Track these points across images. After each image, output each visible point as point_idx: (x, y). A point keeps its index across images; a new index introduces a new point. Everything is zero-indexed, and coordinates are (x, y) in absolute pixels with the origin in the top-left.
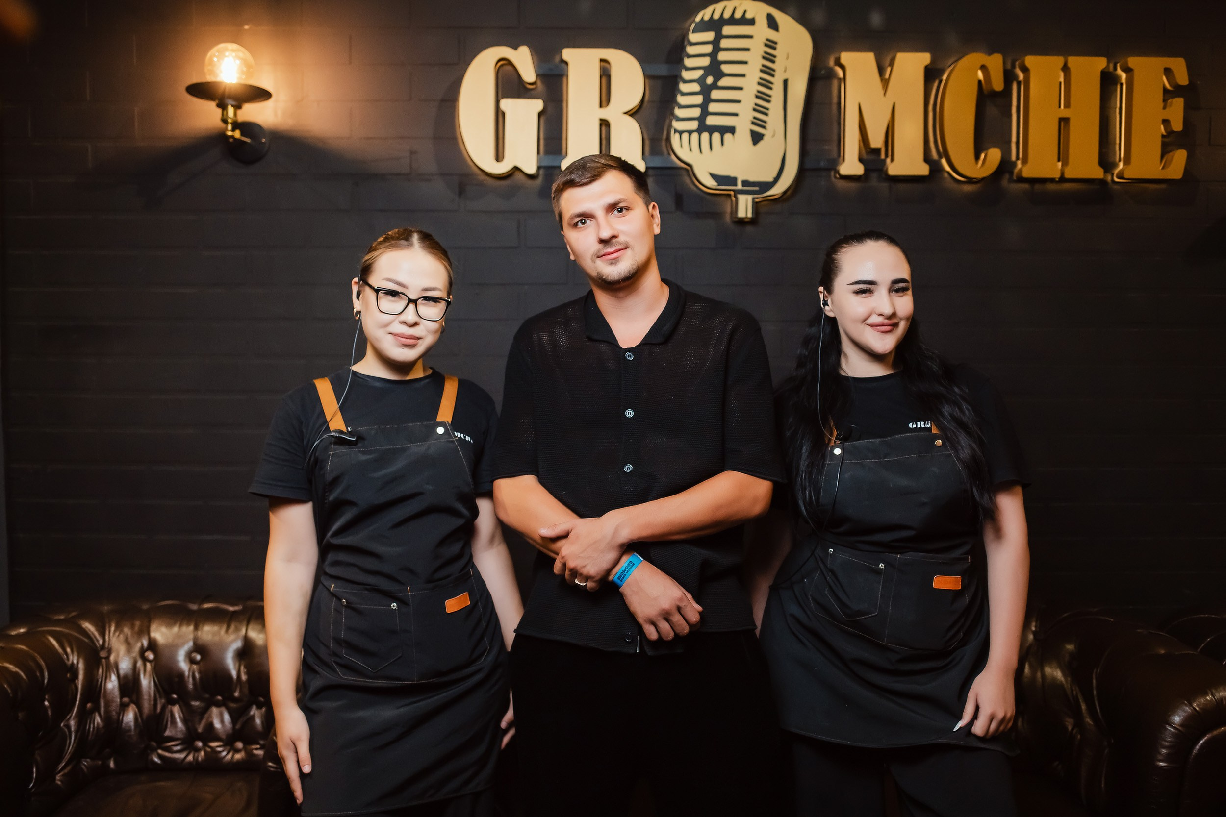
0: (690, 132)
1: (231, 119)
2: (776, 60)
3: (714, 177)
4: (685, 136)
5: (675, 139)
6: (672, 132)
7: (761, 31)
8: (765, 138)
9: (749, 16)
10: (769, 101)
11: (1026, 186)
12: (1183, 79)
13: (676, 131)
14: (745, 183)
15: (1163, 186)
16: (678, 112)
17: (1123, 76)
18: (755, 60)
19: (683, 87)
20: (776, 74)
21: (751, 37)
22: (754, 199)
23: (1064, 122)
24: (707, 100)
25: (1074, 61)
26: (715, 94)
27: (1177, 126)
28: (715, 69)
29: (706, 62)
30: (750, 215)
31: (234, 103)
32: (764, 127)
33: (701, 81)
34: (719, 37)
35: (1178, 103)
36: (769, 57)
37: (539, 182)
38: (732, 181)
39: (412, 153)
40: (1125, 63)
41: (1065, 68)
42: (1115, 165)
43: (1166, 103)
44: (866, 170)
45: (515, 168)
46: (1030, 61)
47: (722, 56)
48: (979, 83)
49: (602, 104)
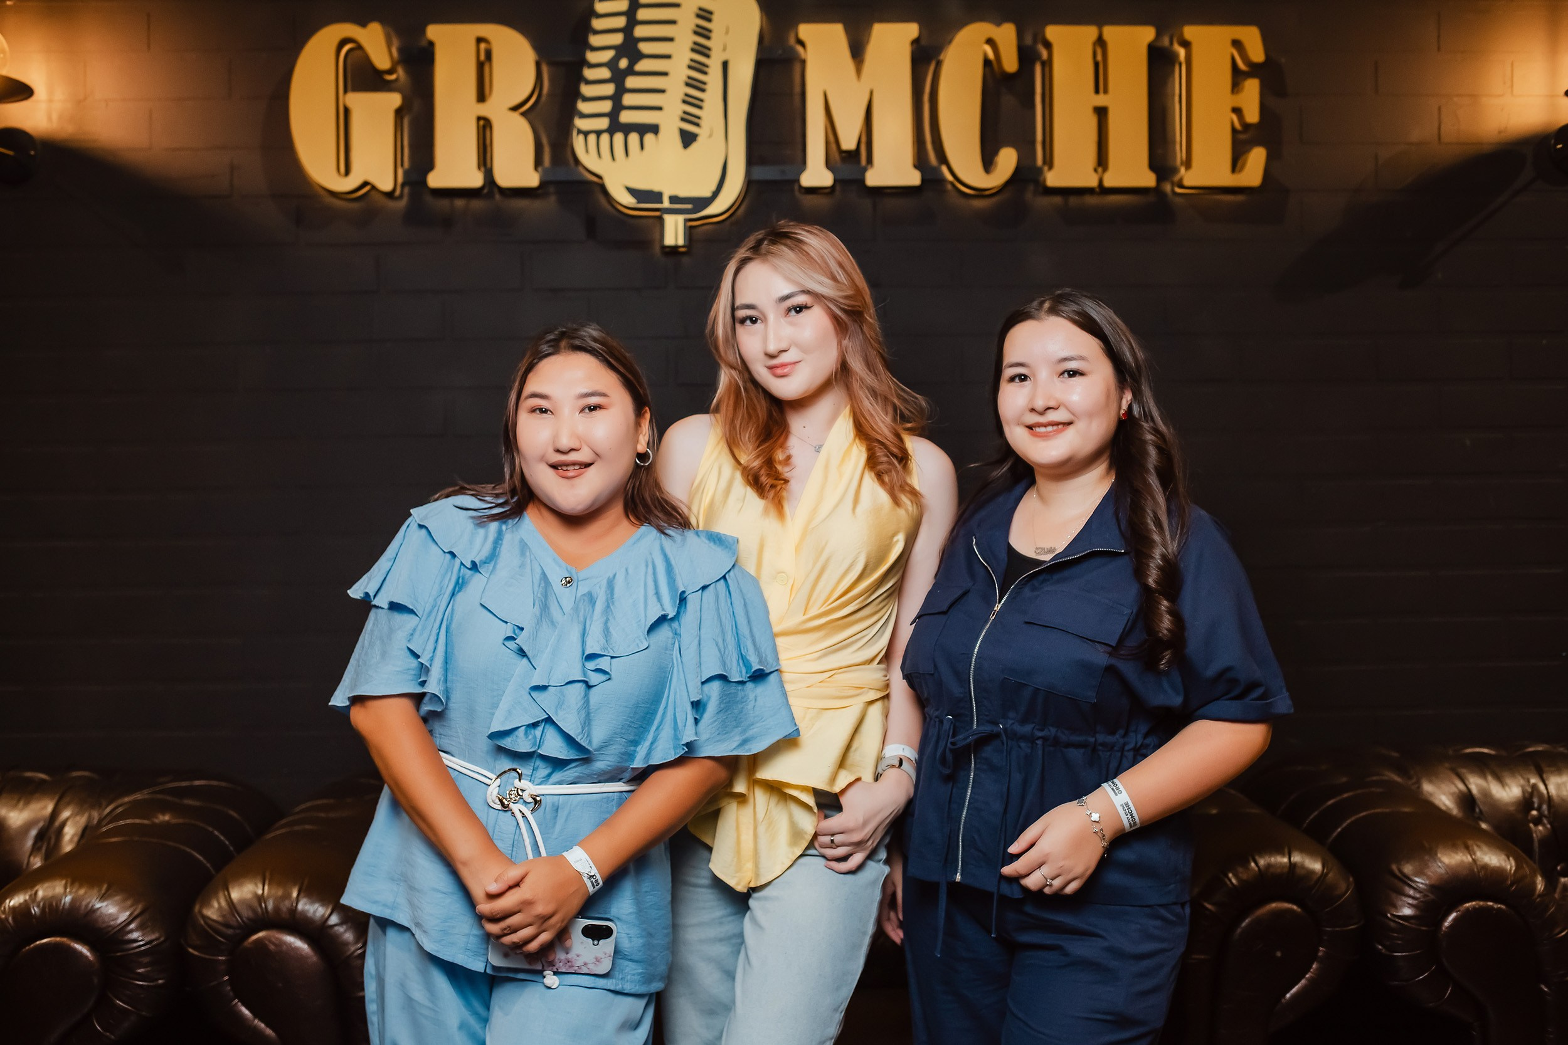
0: (598, 133)
2: (712, 35)
3: (632, 191)
4: (592, 138)
5: (578, 143)
6: (575, 133)
8: (699, 139)
10: (703, 90)
11: (1057, 200)
12: (1257, 54)
13: (579, 132)
14: (674, 199)
15: (1240, 198)
16: (582, 107)
17: (1182, 52)
18: (684, 36)
19: (589, 73)
20: (713, 53)
22: (687, 220)
23: (1101, 113)
24: (621, 90)
25: (1111, 33)
26: (631, 82)
27: (1252, 115)
28: (630, 49)
29: (617, 39)
30: (681, 242)
32: (697, 125)
33: (612, 65)
34: (635, 5)
35: (1252, 87)
36: (703, 32)
37: (403, 203)
38: (657, 197)
39: (233, 168)
40: (1182, 34)
41: (1100, 42)
42: (1175, 170)
43: (1236, 86)
44: (835, 181)
45: (365, 184)
46: (1052, 32)
47: (640, 31)
48: (987, 62)
49: (482, 97)
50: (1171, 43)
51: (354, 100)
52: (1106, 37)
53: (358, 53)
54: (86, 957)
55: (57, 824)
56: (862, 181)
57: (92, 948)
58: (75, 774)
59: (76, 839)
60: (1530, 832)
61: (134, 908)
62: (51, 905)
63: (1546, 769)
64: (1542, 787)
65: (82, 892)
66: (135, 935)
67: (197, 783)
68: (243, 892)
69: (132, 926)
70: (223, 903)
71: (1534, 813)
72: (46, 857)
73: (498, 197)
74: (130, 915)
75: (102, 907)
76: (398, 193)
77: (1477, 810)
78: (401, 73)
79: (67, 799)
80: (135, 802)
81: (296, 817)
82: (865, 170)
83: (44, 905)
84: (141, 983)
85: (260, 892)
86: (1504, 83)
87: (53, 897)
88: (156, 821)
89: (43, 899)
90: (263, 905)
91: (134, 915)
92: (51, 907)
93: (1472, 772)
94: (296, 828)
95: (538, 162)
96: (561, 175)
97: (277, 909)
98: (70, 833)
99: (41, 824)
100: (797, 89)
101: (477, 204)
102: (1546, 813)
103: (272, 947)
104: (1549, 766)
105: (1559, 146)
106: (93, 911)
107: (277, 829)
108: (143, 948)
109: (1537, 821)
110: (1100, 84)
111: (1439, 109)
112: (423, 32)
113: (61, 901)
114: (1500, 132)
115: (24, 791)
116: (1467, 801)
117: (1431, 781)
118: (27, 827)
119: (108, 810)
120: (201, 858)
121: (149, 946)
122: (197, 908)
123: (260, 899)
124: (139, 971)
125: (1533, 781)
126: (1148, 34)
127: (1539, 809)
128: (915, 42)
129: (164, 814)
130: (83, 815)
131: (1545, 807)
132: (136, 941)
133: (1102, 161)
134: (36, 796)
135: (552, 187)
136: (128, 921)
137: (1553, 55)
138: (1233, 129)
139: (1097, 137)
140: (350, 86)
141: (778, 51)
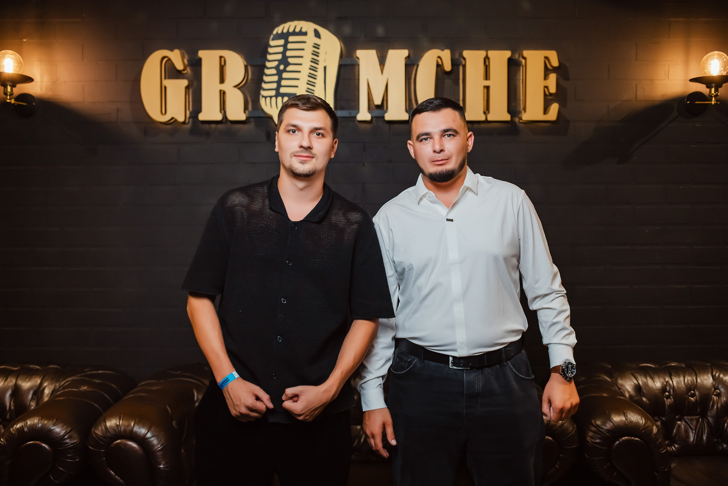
0: (271, 97)
1: (9, 92)
2: (320, 55)
4: (268, 99)
5: (262, 101)
6: (261, 97)
7: (311, 39)
9: (304, 30)
10: (316, 79)
12: (555, 63)
13: (263, 96)
15: (547, 125)
16: (264, 86)
17: (523, 61)
18: (308, 56)
19: (267, 71)
20: (319, 63)
21: (305, 42)
23: (487, 88)
24: (281, 79)
25: (492, 54)
26: (285, 75)
27: (553, 89)
28: (284, 61)
29: (279, 57)
31: (10, 84)
32: (313, 93)
33: (277, 68)
34: (287, 42)
35: (553, 77)
36: (316, 54)
37: (189, 126)
39: (118, 110)
40: (522, 55)
41: (487, 59)
42: (520, 112)
43: (546, 77)
44: (372, 117)
45: (173, 118)
46: (466, 53)
47: (289, 53)
48: (438, 66)
49: (222, 80)
50: (519, 57)
51: (167, 83)
52: (489, 55)
53: (169, 62)
54: (47, 449)
55: (41, 389)
56: (383, 117)
57: (50, 445)
58: (51, 366)
59: (49, 395)
60: (664, 401)
61: (67, 429)
62: (33, 428)
63: (673, 374)
64: (671, 382)
65: (46, 422)
66: (67, 441)
67: (100, 372)
68: (111, 423)
69: (66, 437)
70: (103, 428)
71: (667, 393)
72: (37, 404)
73: (229, 123)
74: (65, 432)
75: (53, 429)
76: (187, 121)
77: (642, 392)
78: (188, 70)
79: (46, 378)
80: (73, 380)
81: (140, 388)
82: (386, 112)
83: (30, 428)
84: (69, 460)
85: (118, 424)
86: (665, 74)
87: (34, 424)
88: (81, 389)
89: (30, 425)
90: (119, 429)
91: (67, 433)
92: (33, 429)
93: (641, 375)
94: (138, 394)
95: (246, 108)
96: (257, 114)
97: (125, 430)
98: (47, 391)
99: (35, 388)
100: (357, 77)
101: (220, 126)
102: (672, 394)
103: (123, 447)
104: (675, 373)
105: (688, 102)
106: (50, 431)
107: (131, 394)
108: (70, 446)
109: (668, 397)
110: (487, 77)
111: (636, 85)
113: (37, 426)
114: (663, 96)
115: (29, 374)
116: (638, 388)
117: (622, 379)
118: (29, 389)
119: (63, 383)
120: (97, 406)
121: (72, 445)
122: (93, 429)
123: (118, 426)
124: (68, 455)
125: (667, 380)
126: (508, 54)
127: (669, 392)
128: (408, 58)
129: (84, 386)
130: (52, 386)
131: (671, 391)
132: (67, 443)
133: (487, 110)
134: (34, 376)
135: (252, 120)
136: (65, 434)
137: (687, 62)
138: (545, 94)
139: (486, 98)
140: (167, 77)
141: (348, 61)
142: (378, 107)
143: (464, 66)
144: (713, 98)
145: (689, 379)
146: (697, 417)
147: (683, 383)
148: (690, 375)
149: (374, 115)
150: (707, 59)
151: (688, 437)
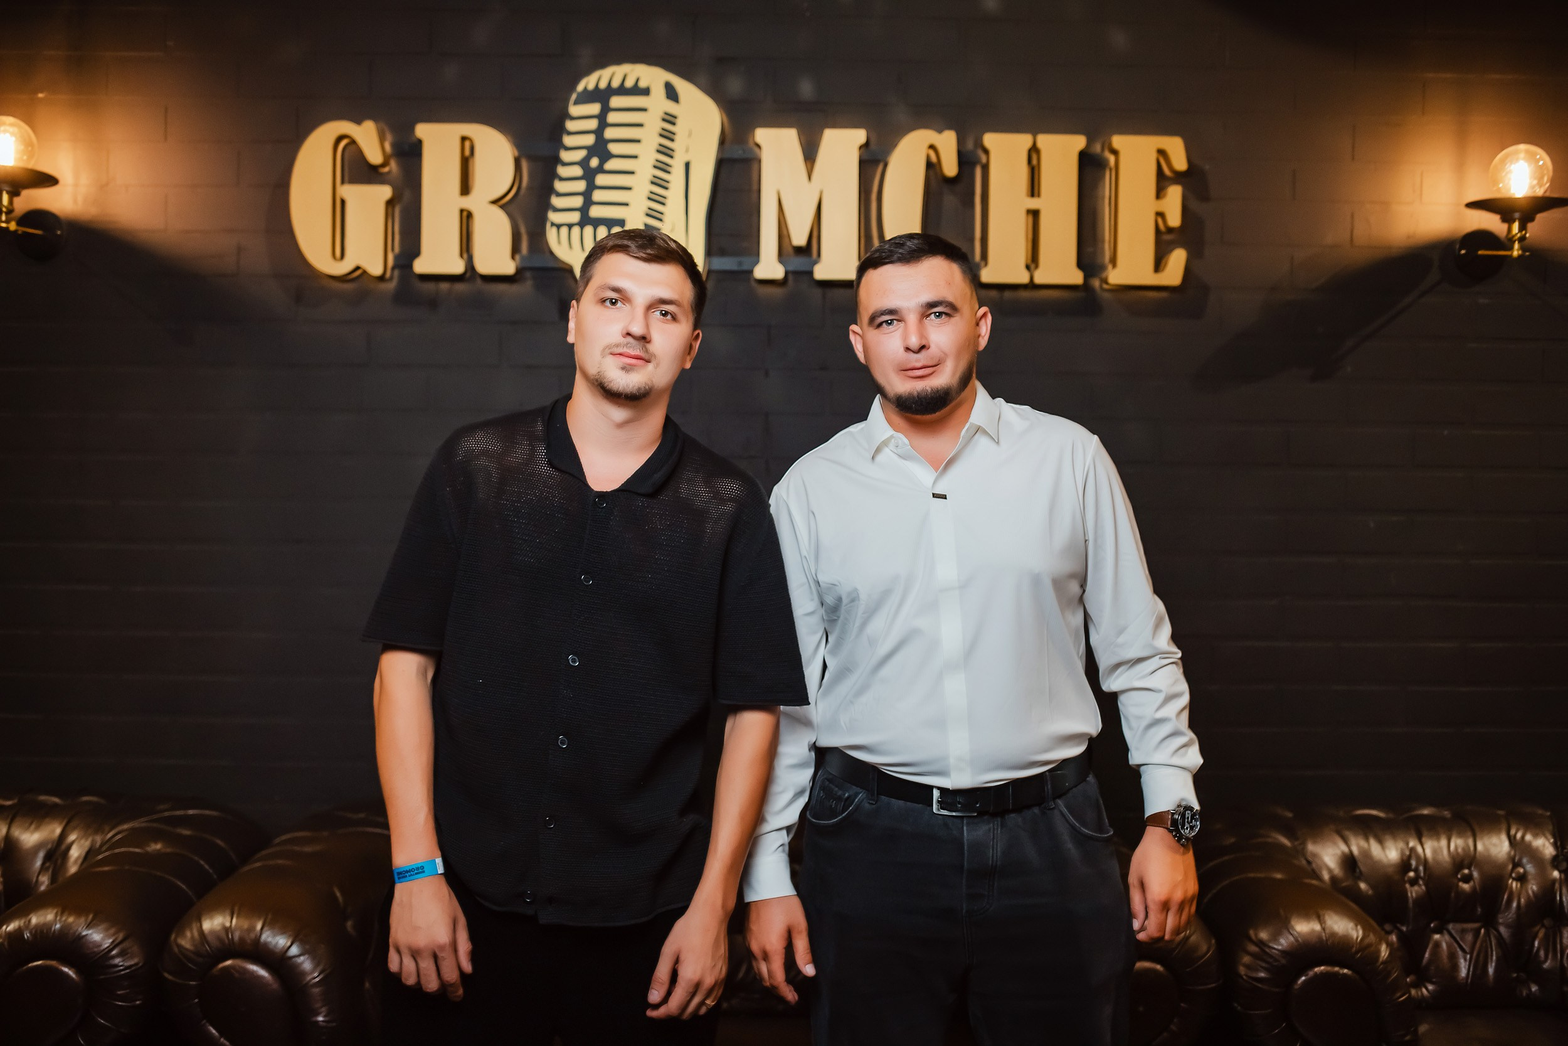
0: (570, 226)
1: (5, 207)
2: (677, 138)
4: (564, 230)
5: (551, 234)
6: (548, 225)
7: (657, 102)
9: (642, 84)
10: (667, 188)
11: (994, 292)
12: (1180, 163)
13: (553, 224)
15: (1164, 294)
16: (556, 201)
17: (1112, 159)
18: (650, 138)
19: (562, 171)
20: (676, 154)
21: (644, 110)
23: (1035, 214)
24: (592, 187)
25: (1045, 141)
26: (601, 180)
27: (1174, 219)
28: (600, 149)
29: (590, 140)
31: (7, 189)
32: (660, 220)
33: (584, 163)
34: (606, 109)
35: (1175, 193)
36: (668, 135)
37: (391, 286)
39: (240, 249)
40: (1110, 144)
41: (1034, 150)
42: (1103, 268)
43: (1160, 193)
44: (787, 273)
45: (358, 268)
46: (990, 140)
47: (609, 133)
48: (930, 165)
49: (466, 189)
50: (1103, 149)
51: (349, 192)
52: (1040, 145)
53: (353, 147)
54: (73, 978)
55: (63, 847)
56: (811, 273)
57: (78, 971)
58: (85, 798)
59: (80, 861)
60: (1406, 891)
61: (116, 936)
62: (43, 932)
63: (1425, 833)
64: (1419, 849)
65: (71, 919)
66: (117, 961)
67: (191, 812)
68: (213, 923)
69: (114, 952)
70: (196, 934)
71: (1412, 874)
72: (53, 880)
73: (479, 281)
74: (113, 942)
75: (87, 935)
76: (388, 275)
77: (1358, 871)
78: (393, 166)
79: (73, 824)
80: (133, 829)
81: (278, 848)
82: (816, 262)
83: (36, 931)
84: (120, 1003)
85: (228, 924)
86: (1414, 191)
87: (45, 924)
88: (148, 849)
89: (37, 926)
90: (230, 936)
91: (115, 943)
92: (42, 934)
93: (1356, 835)
94: (271, 862)
95: (515, 250)
96: (537, 263)
97: (241, 939)
98: (75, 853)
99: (49, 846)
100: (755, 187)
101: (460, 287)
102: (1422, 874)
103: (237, 975)
104: (1430, 831)
105: (1463, 252)
106: (80, 938)
107: (258, 860)
108: (123, 973)
109: (1413, 882)
110: (1034, 190)
111: (1352, 214)
112: (412, 129)
113: (51, 929)
114: (1409, 237)
115: (37, 814)
116: (1349, 862)
117: (1315, 842)
118: (37, 848)
119: (110, 835)
120: (184, 887)
121: (128, 971)
122: (173, 936)
123: (227, 930)
124: (119, 993)
125: (1411, 844)
126: (1079, 142)
127: (1416, 870)
128: (865, 147)
129: (156, 842)
130: (87, 840)
131: (1421, 868)
132: (116, 966)
133: (1033, 261)
134: (47, 820)
135: (528, 274)
136: (111, 947)
137: (1460, 167)
138: (1158, 231)
139: (1030, 236)
140: (346, 178)
141: (738, 153)
142: (799, 250)
143: (986, 168)
144: (1517, 242)
145: (1458, 843)
146: (1476, 925)
147: (1445, 852)
148: (1461, 835)
149: (791, 268)
150: (1503, 161)
151: (1455, 967)
